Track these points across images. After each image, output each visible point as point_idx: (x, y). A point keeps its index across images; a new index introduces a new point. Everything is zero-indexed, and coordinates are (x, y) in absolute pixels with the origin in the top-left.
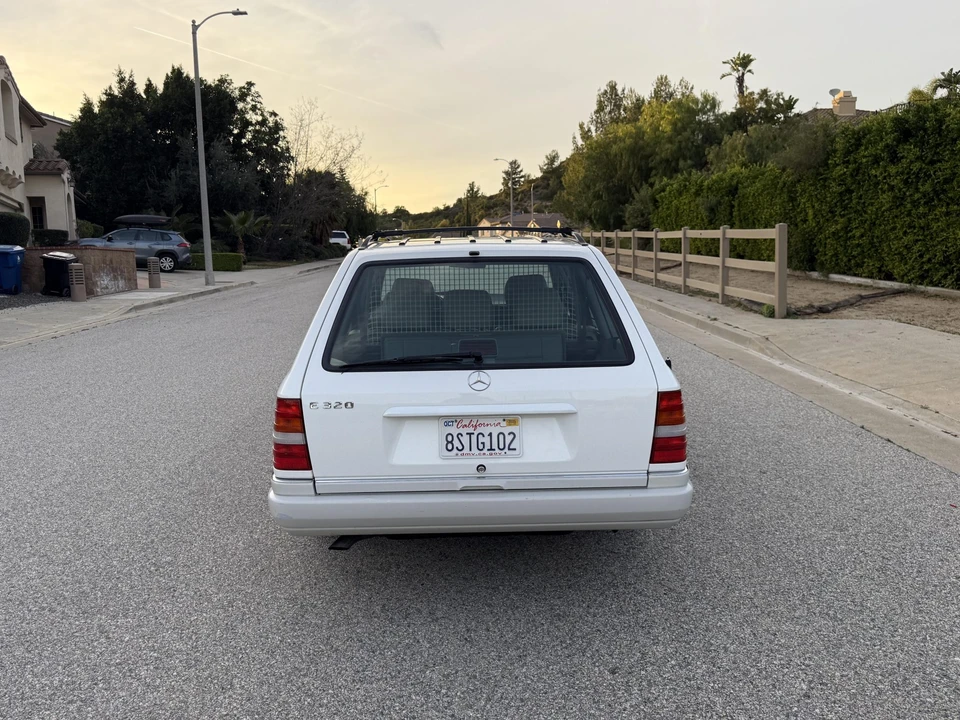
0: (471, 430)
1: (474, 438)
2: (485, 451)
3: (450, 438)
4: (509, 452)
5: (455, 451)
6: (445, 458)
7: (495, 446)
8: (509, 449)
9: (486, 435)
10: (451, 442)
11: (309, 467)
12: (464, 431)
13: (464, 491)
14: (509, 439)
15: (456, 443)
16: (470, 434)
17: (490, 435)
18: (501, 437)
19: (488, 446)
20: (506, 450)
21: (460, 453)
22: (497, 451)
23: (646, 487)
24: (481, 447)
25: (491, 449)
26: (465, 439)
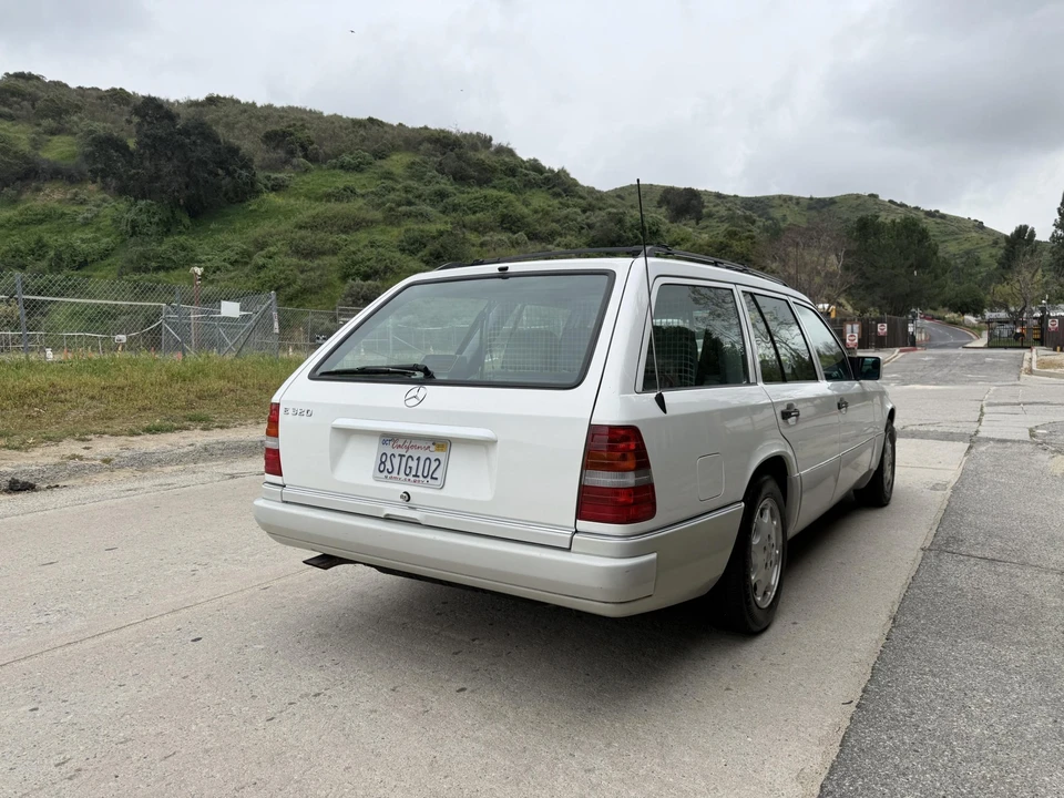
0: (403, 452)
1: (404, 459)
2: (411, 477)
3: (384, 457)
4: (431, 481)
5: (385, 473)
6: (376, 479)
7: (420, 473)
8: (432, 478)
9: (415, 458)
10: (384, 463)
11: (281, 475)
12: (397, 452)
13: (388, 518)
14: (434, 465)
15: (388, 466)
16: (401, 456)
17: (418, 459)
18: (428, 462)
19: (414, 473)
20: (429, 479)
21: (389, 475)
22: (421, 478)
23: (569, 550)
24: (408, 472)
25: (416, 476)
26: (396, 461)
